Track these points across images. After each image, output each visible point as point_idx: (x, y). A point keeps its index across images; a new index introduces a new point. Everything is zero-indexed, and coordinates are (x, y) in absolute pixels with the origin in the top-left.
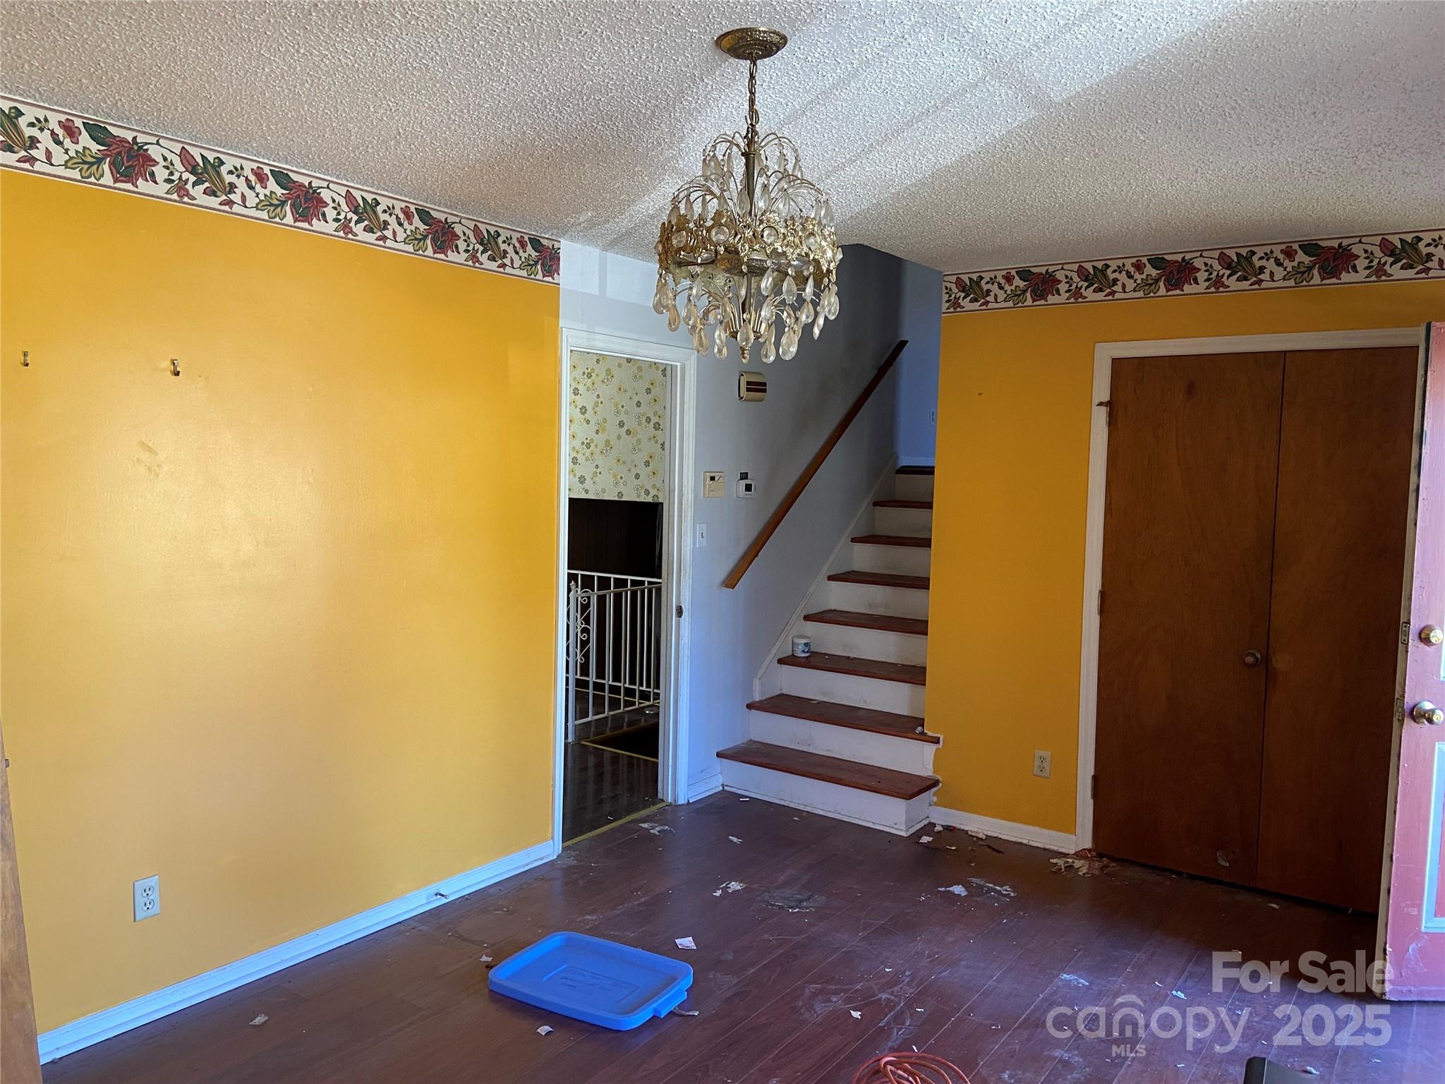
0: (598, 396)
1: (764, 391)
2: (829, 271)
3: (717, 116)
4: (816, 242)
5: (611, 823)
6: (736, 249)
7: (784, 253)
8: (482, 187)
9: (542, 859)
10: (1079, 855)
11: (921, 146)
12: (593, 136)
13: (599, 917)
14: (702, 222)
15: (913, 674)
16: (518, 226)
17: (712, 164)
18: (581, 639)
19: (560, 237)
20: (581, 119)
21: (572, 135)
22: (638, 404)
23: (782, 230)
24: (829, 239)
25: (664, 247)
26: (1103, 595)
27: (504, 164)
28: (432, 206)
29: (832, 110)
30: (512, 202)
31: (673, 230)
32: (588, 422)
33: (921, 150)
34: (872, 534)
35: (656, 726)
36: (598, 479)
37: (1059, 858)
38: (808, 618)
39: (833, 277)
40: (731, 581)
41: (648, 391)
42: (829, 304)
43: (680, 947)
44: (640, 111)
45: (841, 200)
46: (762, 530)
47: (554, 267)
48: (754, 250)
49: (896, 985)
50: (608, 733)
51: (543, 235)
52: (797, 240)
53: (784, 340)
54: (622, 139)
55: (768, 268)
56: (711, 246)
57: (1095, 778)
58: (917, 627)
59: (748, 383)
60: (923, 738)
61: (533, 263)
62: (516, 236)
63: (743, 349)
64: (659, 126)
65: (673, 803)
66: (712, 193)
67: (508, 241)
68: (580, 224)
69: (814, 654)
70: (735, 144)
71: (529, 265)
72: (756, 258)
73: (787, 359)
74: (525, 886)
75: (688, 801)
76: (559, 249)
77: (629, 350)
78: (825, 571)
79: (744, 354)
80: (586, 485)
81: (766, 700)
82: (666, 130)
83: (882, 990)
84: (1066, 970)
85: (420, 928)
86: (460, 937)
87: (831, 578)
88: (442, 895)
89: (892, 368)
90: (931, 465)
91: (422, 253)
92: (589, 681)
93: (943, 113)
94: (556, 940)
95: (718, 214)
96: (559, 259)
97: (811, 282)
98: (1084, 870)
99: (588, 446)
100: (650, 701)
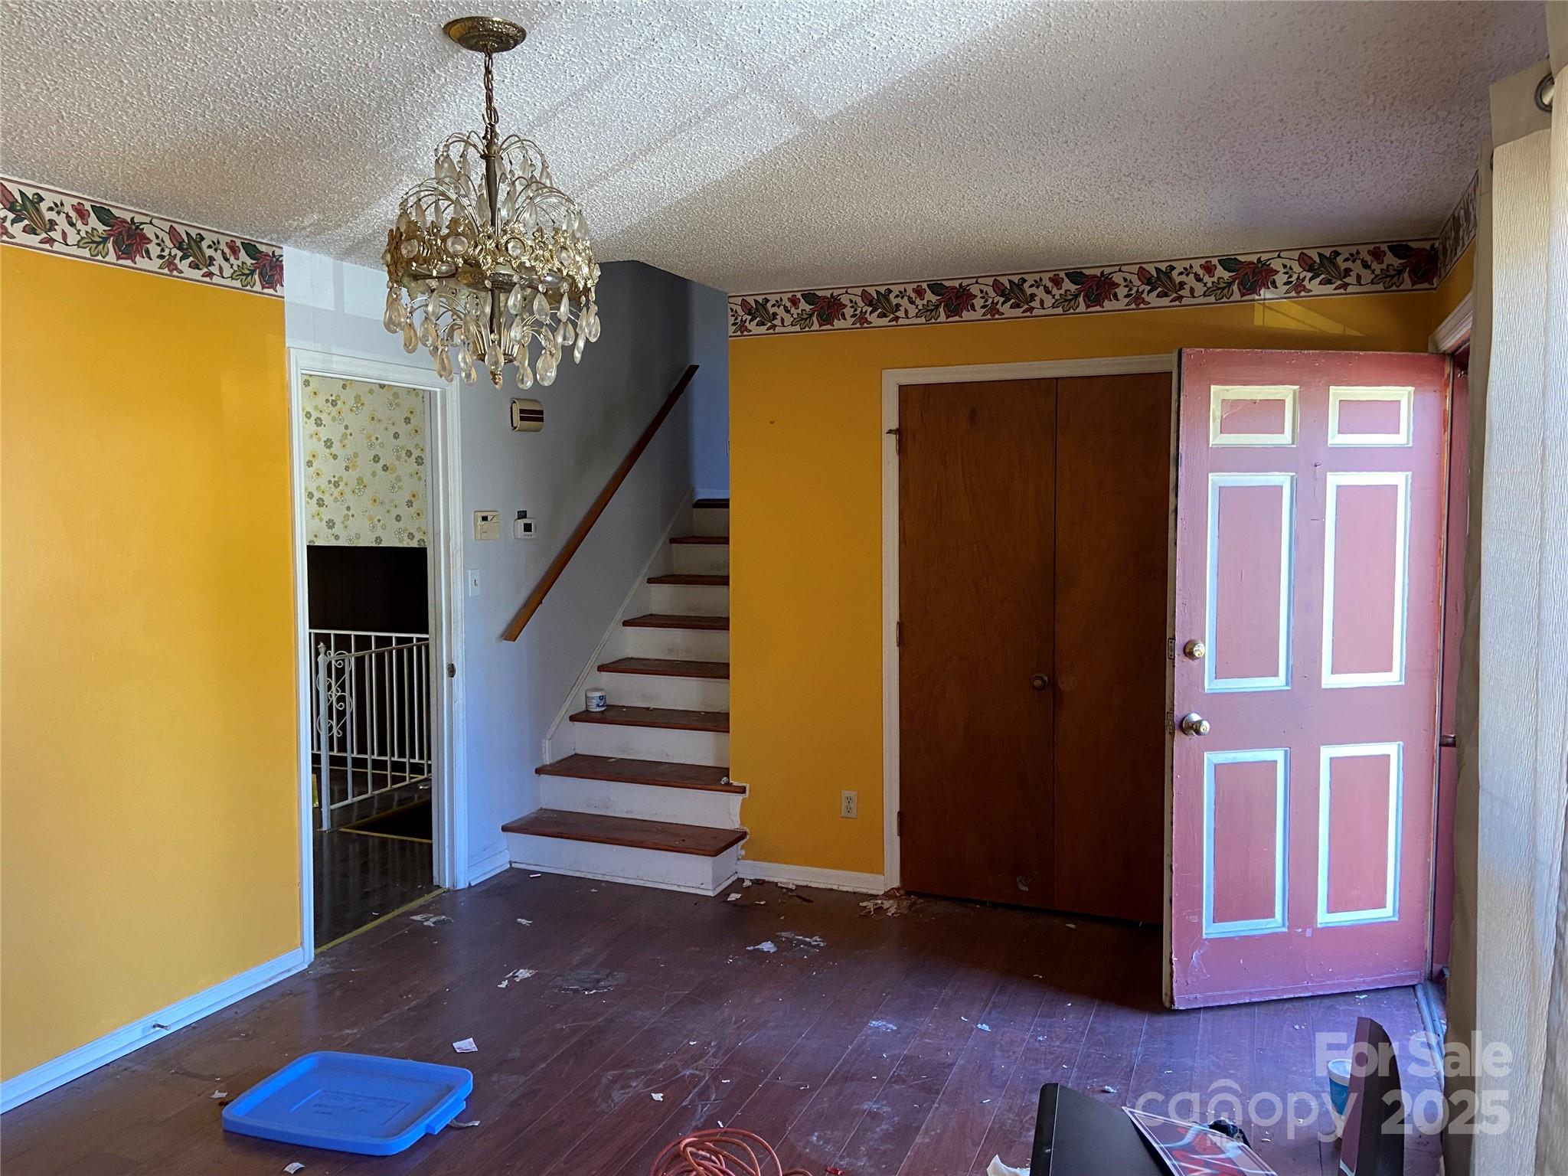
0: (346, 427)
1: (541, 420)
2: (587, 290)
3: (456, 113)
4: (569, 257)
5: (375, 920)
6: (477, 262)
7: (533, 268)
8: (175, 181)
9: (289, 971)
10: (887, 895)
11: (687, 158)
12: (309, 128)
13: (360, 1029)
14: (435, 230)
15: (716, 721)
16: (227, 229)
17: (446, 165)
18: (337, 709)
19: (282, 242)
20: (291, 107)
21: (282, 125)
22: (396, 436)
23: (530, 243)
24: (583, 254)
25: (392, 257)
26: (901, 626)
27: (201, 156)
28: (113, 203)
29: (585, 114)
30: (216, 201)
31: (403, 238)
32: (335, 457)
33: (688, 163)
34: (671, 573)
35: (429, 803)
36: (351, 522)
37: (869, 901)
38: (602, 668)
39: (593, 296)
40: (511, 633)
41: (407, 421)
42: (588, 325)
43: (458, 1051)
44: (363, 102)
45: (609, 212)
46: (547, 573)
47: (276, 277)
48: (498, 263)
49: (701, 1058)
50: (375, 815)
51: (260, 240)
52: (547, 254)
53: (539, 364)
54: (345, 133)
55: (515, 284)
56: (447, 257)
57: (900, 814)
58: (718, 670)
59: (522, 411)
60: (729, 788)
61: (249, 272)
62: (224, 240)
63: (494, 374)
64: (388, 120)
65: (452, 888)
66: (448, 198)
67: (214, 245)
68: (304, 228)
69: (610, 707)
70: (472, 145)
71: (243, 274)
72: (503, 272)
73: (546, 385)
74: (268, 1004)
75: (470, 884)
76: (282, 256)
77: (377, 374)
78: (620, 616)
79: (495, 379)
80: (336, 531)
81: (557, 762)
82: (398, 125)
83: (686, 1066)
84: (874, 1017)
85: (133, 1069)
86: (186, 1073)
87: (626, 623)
88: (162, 1027)
89: (682, 395)
90: (724, 498)
91: (102, 259)
92: (346, 757)
93: (706, 124)
94: (305, 1064)
95: (454, 222)
96: (281, 268)
97: (565, 301)
98: (893, 910)
99: (336, 485)
100: (424, 775)
